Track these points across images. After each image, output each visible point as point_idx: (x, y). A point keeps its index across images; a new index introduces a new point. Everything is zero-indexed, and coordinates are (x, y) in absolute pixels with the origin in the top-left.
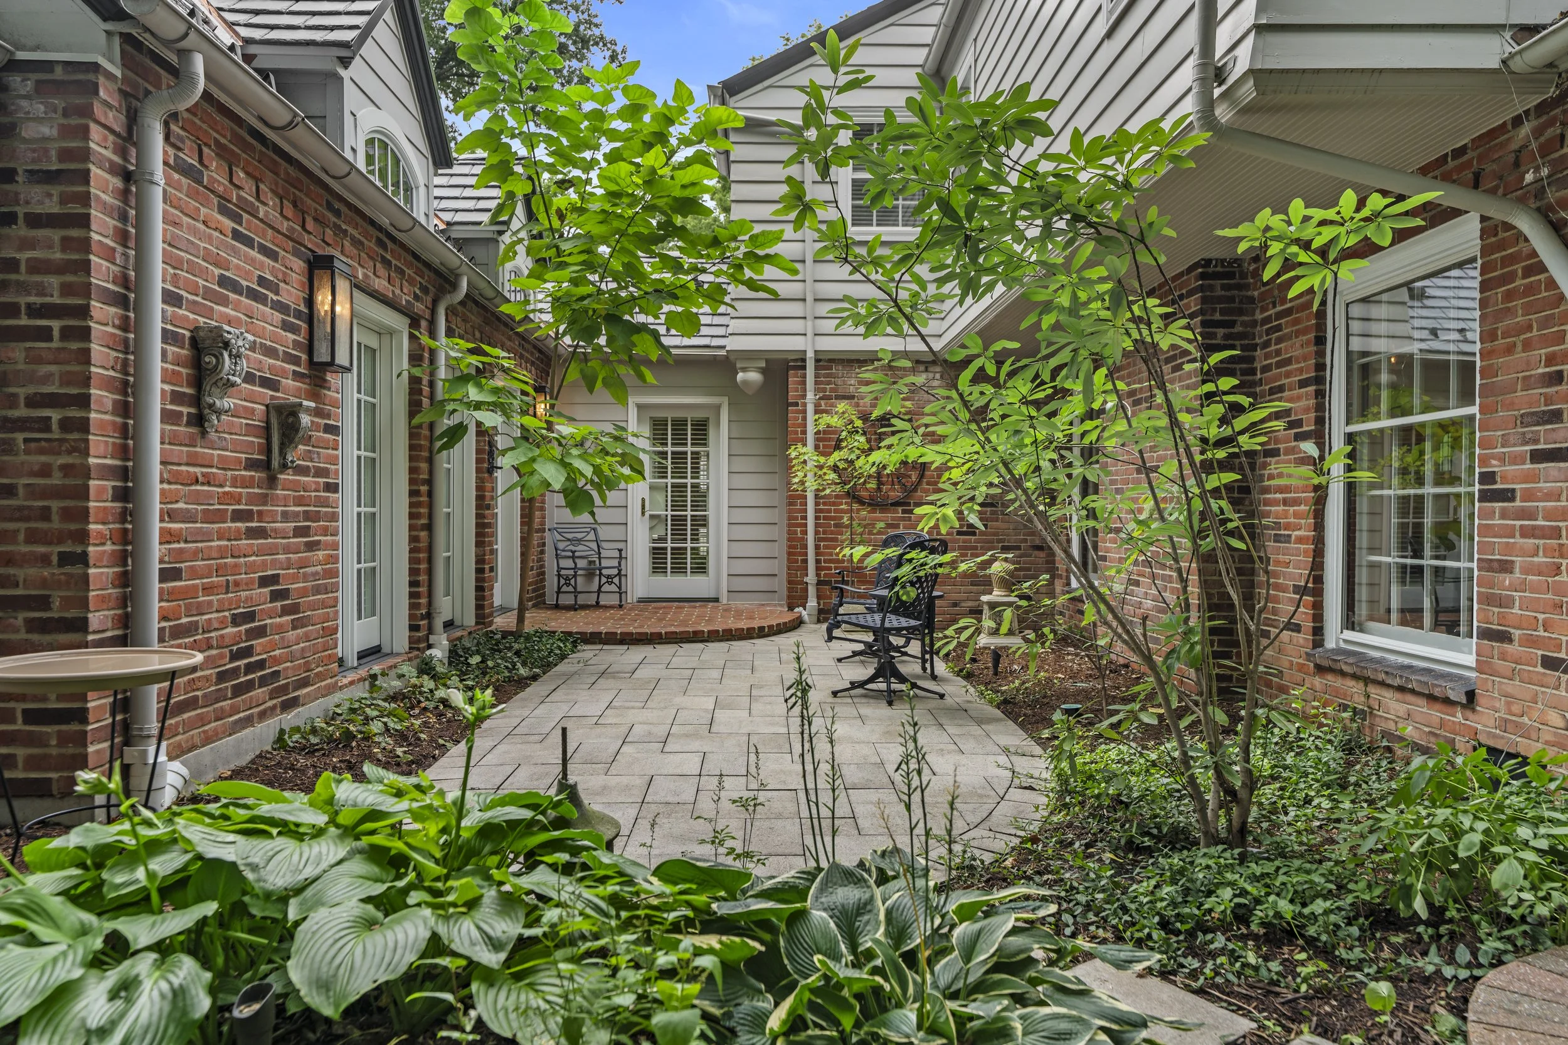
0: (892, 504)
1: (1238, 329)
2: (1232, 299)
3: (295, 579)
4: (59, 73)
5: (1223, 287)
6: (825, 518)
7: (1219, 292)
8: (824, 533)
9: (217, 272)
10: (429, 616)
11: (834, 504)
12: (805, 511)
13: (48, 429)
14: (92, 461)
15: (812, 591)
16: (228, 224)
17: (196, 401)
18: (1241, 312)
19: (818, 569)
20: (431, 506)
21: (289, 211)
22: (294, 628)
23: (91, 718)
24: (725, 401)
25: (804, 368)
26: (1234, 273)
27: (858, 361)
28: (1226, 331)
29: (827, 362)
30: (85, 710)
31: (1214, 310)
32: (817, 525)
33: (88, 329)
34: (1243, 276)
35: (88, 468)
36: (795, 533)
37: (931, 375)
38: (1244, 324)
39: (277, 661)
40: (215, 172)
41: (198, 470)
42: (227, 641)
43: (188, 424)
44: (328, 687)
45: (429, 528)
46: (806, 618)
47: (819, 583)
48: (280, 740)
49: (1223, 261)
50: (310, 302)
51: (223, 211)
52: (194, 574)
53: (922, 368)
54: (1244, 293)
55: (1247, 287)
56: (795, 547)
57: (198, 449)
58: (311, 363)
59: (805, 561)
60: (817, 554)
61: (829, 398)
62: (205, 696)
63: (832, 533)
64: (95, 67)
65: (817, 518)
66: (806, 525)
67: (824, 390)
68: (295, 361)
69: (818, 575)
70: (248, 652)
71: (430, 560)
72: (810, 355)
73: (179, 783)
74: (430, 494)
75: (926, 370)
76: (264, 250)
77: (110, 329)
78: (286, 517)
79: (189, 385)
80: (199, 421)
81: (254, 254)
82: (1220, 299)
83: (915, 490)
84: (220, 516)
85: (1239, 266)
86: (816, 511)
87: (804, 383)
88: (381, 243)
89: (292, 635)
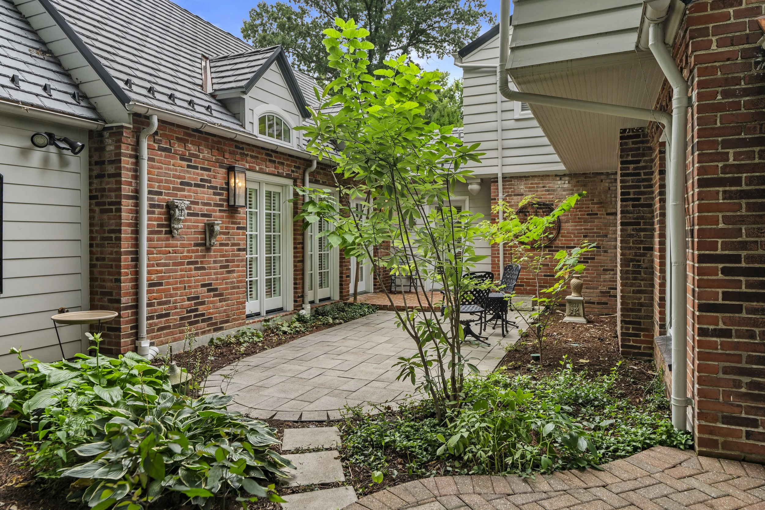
0: (544, 247)
1: (642, 164)
2: (638, 149)
3: (220, 284)
4: (114, 130)
5: (633, 143)
6: (509, 254)
7: (631, 146)
8: (509, 261)
9: (179, 181)
10: (303, 296)
11: (513, 247)
12: (499, 250)
13: (112, 240)
14: (122, 250)
16: (185, 163)
17: (169, 226)
18: (644, 155)
20: (303, 253)
21: (215, 152)
22: (220, 302)
23: (122, 330)
24: (468, 197)
25: (497, 182)
26: (640, 135)
27: (525, 177)
28: (635, 165)
29: (508, 179)
30: (120, 328)
31: (628, 155)
32: (504, 257)
33: (121, 209)
34: (645, 136)
35: (121, 252)
36: (495, 261)
37: (563, 182)
38: (645, 161)
39: (210, 313)
40: (178, 147)
41: (170, 249)
42: (185, 306)
43: (165, 234)
44: (240, 323)
45: (303, 261)
48: (212, 341)
49: (633, 129)
50: (228, 184)
51: (182, 159)
52: (168, 284)
53: (558, 178)
54: (645, 145)
55: (647, 142)
56: (495, 268)
57: (171, 242)
58: (229, 206)
61: (511, 195)
62: (174, 325)
64: (122, 127)
65: (504, 254)
66: (499, 257)
67: (508, 192)
68: (221, 205)
70: (196, 310)
71: (303, 274)
72: (500, 176)
73: (155, 354)
74: (303, 248)
75: (561, 179)
76: (203, 169)
77: (130, 207)
78: (215, 262)
79: (165, 221)
80: (170, 232)
81: (199, 171)
82: (631, 149)
83: (555, 240)
84: (182, 264)
85: (643, 131)
86: (504, 250)
87: (498, 189)
88: (267, 155)
89: (219, 304)
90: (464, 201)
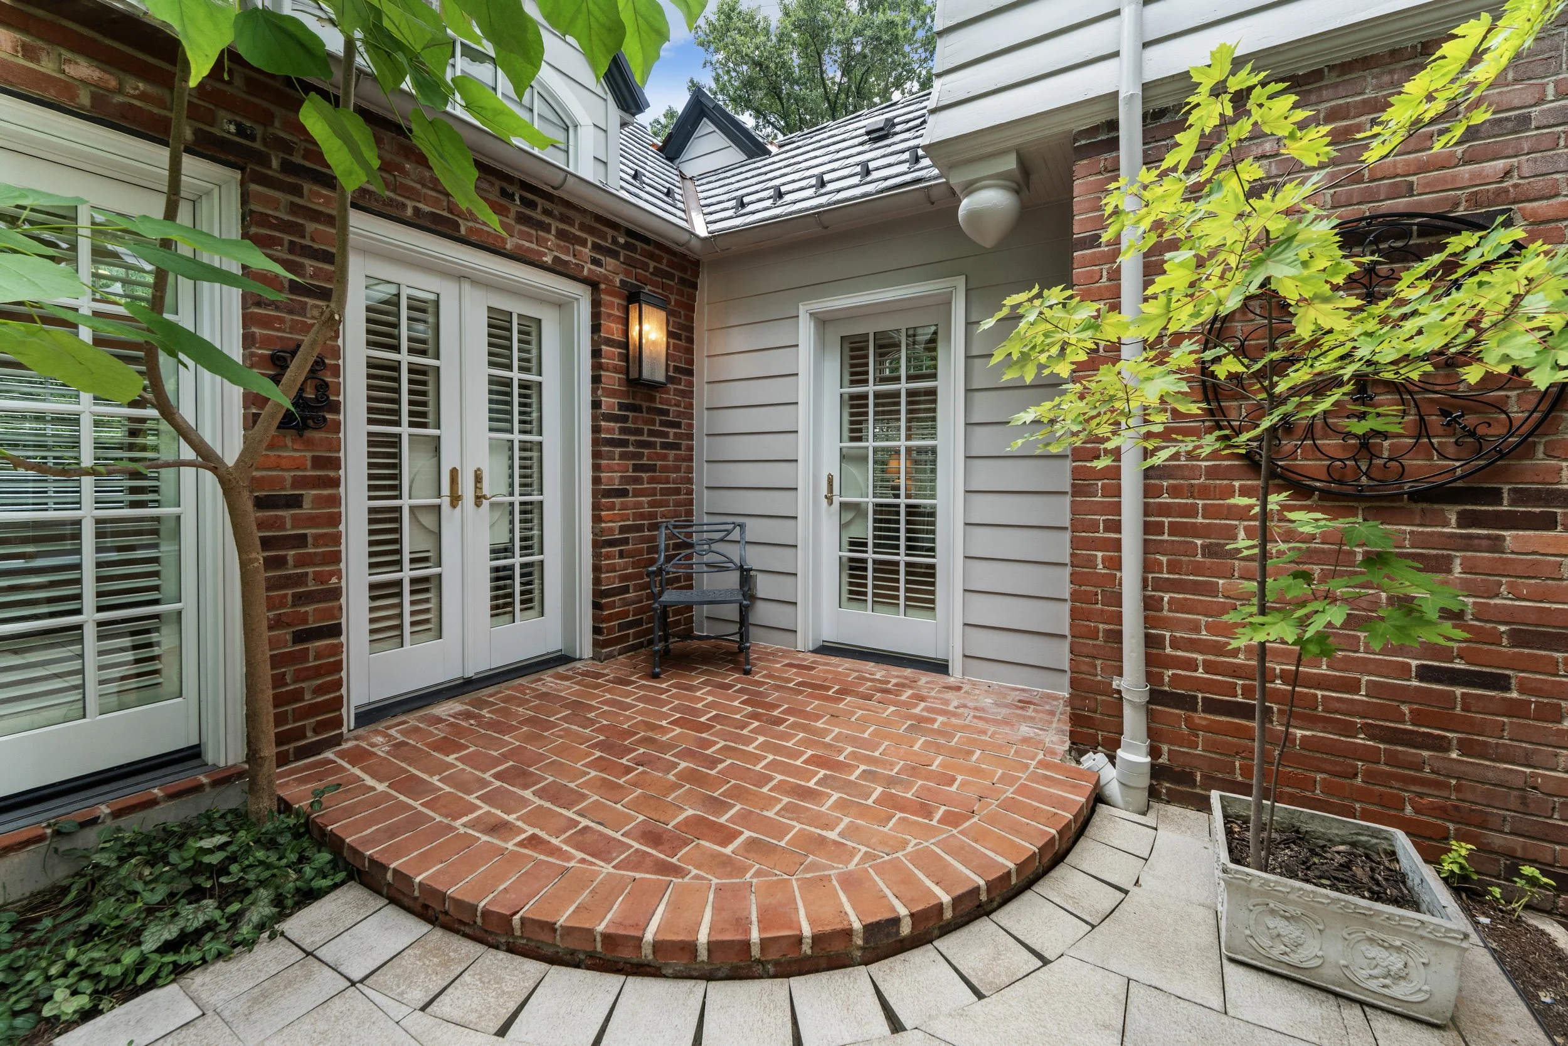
0: (1417, 496)
6: (1175, 529)
8: (1173, 567)
11: (1204, 492)
12: (1117, 508)
15: (1133, 721)
19: (1153, 660)
32: (1148, 547)
36: (1091, 562)
46: (1114, 790)
47: (1156, 697)
56: (1091, 599)
59: (1116, 636)
60: (1149, 622)
63: (1198, 569)
65: (1148, 528)
66: (1117, 545)
69: (1150, 677)
83: (1525, 448)
86: (1147, 510)
90: (946, 305)
